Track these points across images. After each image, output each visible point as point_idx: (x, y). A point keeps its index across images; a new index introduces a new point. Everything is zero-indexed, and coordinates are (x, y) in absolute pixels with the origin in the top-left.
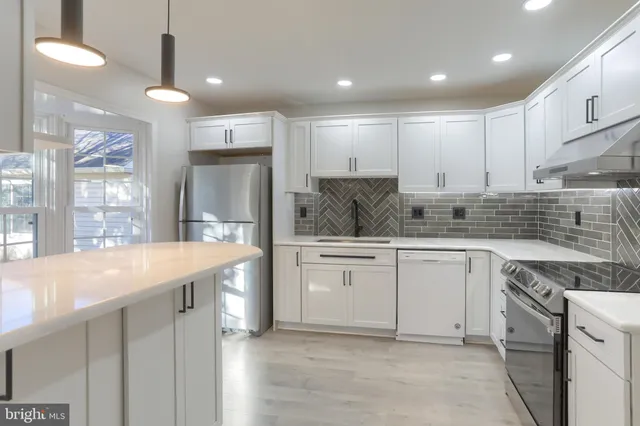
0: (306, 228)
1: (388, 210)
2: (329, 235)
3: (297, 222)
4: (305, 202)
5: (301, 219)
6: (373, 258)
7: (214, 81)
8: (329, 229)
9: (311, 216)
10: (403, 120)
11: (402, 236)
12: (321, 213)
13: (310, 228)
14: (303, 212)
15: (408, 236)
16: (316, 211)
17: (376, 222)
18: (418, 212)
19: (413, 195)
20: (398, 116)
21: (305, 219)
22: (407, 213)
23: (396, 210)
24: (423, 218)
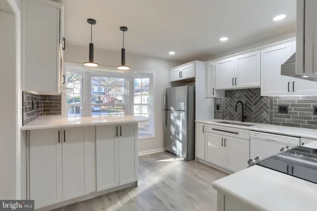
0: (219, 115)
1: (262, 107)
2: (229, 120)
3: (215, 112)
4: (218, 102)
5: (217, 111)
6: (238, 133)
7: (172, 53)
8: (230, 116)
9: (221, 109)
10: (263, 51)
11: (271, 123)
12: (226, 108)
13: (221, 115)
14: (218, 107)
15: (276, 124)
16: (224, 107)
17: (255, 114)
18: (283, 109)
19: (279, 98)
20: (261, 49)
21: (218, 111)
22: (275, 109)
23: (267, 107)
24: (287, 113)
